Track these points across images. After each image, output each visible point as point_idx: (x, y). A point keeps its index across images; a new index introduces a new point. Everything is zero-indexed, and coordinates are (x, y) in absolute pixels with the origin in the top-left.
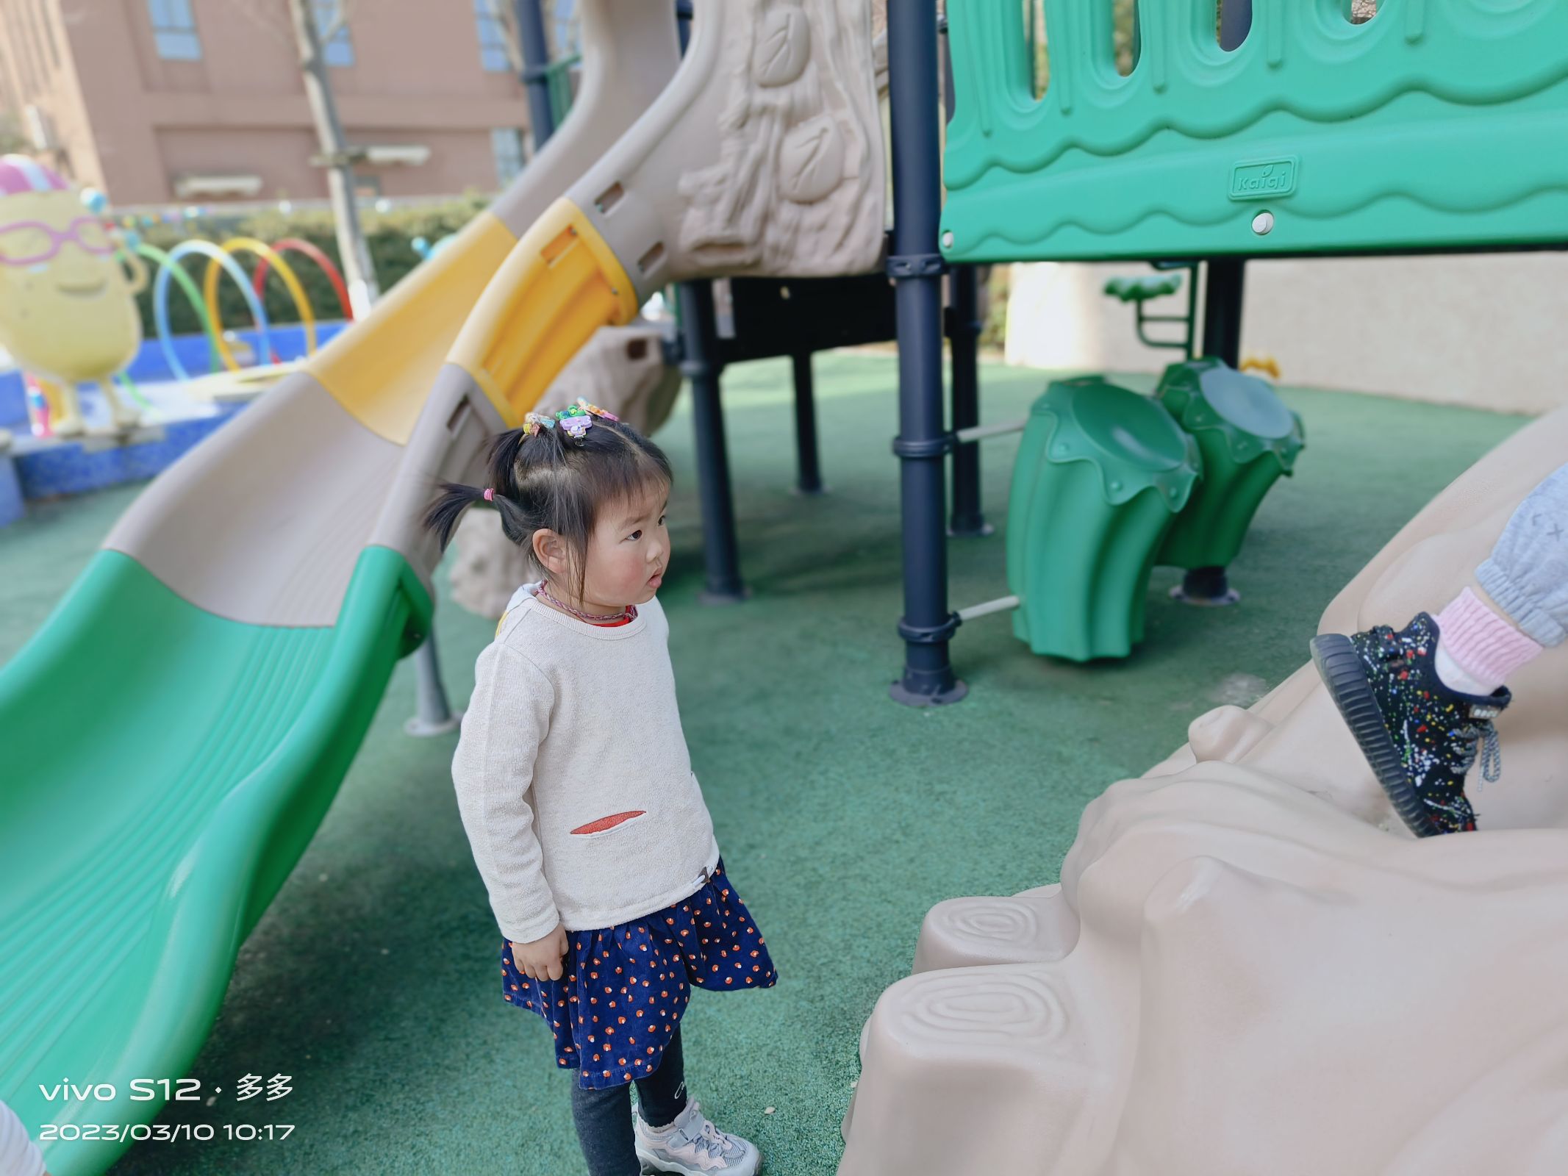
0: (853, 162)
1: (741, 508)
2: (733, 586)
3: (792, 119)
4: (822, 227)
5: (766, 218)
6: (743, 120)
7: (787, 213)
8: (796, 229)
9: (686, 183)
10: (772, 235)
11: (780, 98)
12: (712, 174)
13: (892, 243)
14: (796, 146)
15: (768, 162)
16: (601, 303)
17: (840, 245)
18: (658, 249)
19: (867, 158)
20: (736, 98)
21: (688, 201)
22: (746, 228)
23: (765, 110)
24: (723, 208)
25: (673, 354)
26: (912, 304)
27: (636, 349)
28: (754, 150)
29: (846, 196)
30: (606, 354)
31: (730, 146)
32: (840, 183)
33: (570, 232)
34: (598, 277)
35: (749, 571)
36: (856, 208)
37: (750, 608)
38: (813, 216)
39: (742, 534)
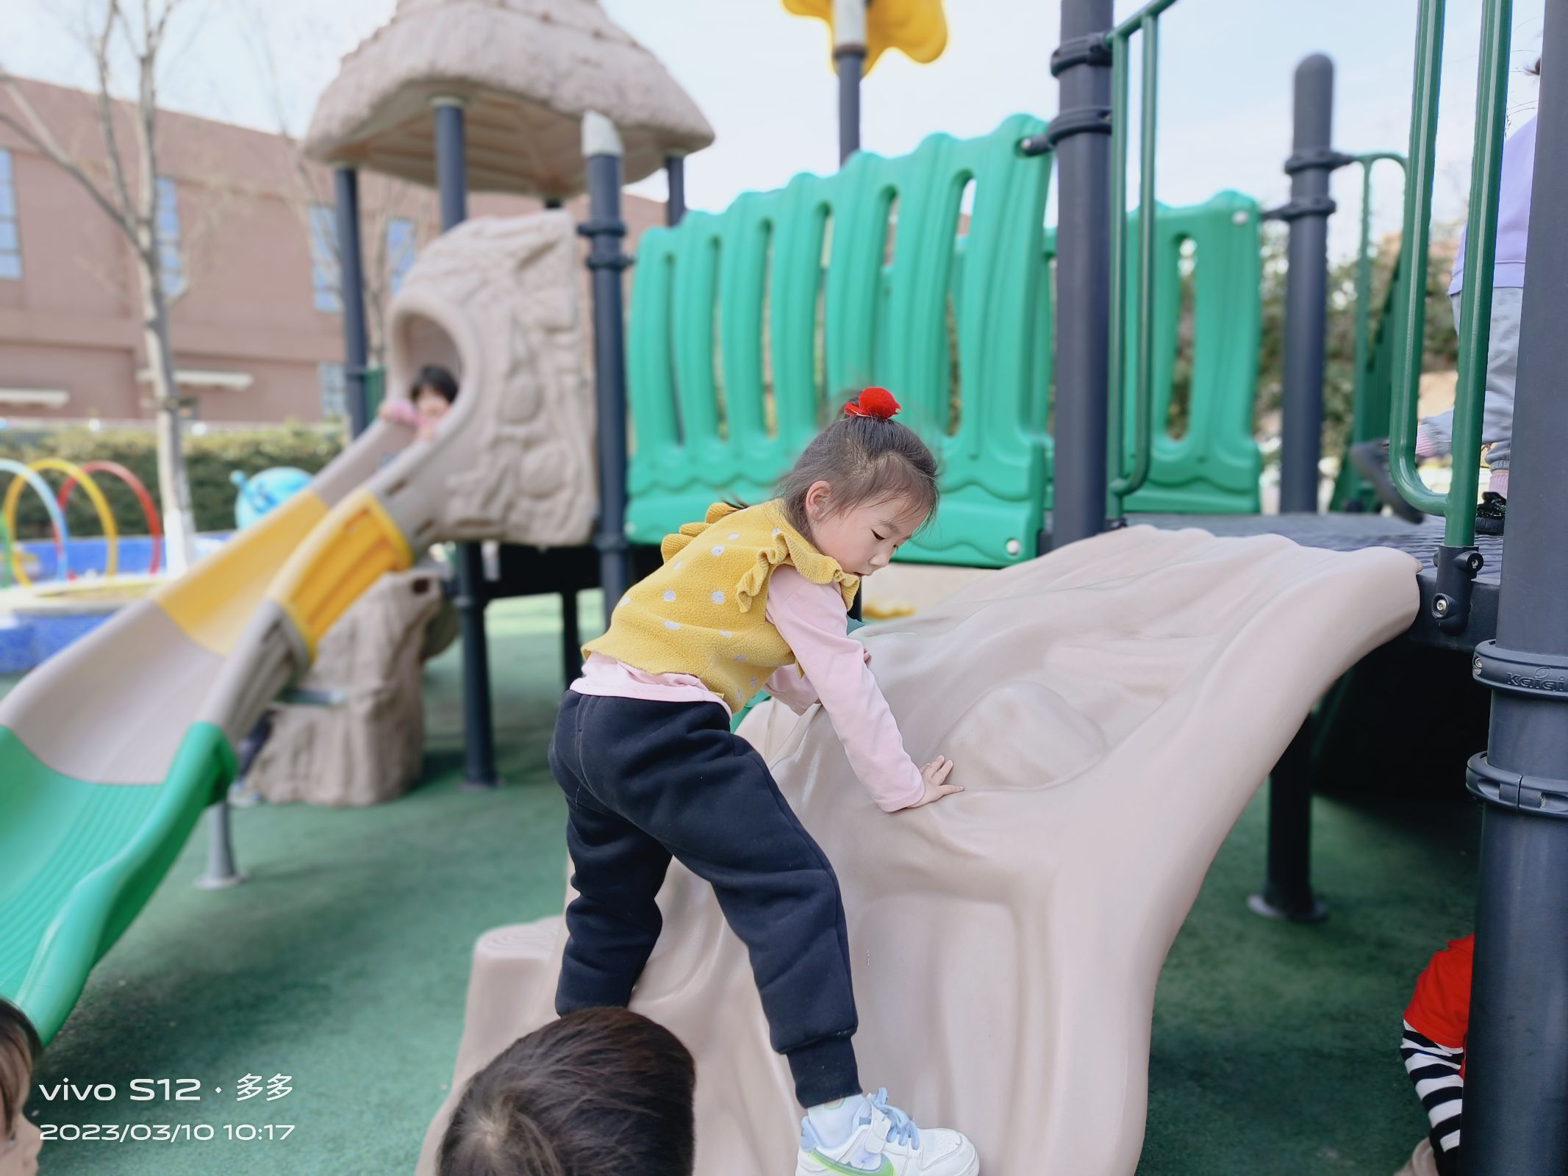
0: (569, 472)
1: (499, 718)
2: (489, 776)
3: (529, 444)
4: (549, 514)
5: (510, 506)
6: (497, 443)
7: (525, 504)
8: (531, 515)
9: (452, 481)
10: (515, 517)
11: (521, 431)
12: (470, 477)
13: (597, 527)
14: (532, 461)
15: (510, 471)
16: (385, 558)
17: (562, 525)
18: (428, 524)
19: (578, 474)
20: (489, 429)
21: (452, 493)
22: (495, 512)
23: (511, 439)
24: (477, 500)
25: (449, 590)
26: (611, 567)
27: (420, 586)
28: (503, 461)
29: (564, 496)
30: (395, 590)
31: (485, 459)
32: (560, 486)
33: (364, 513)
34: (383, 542)
35: (503, 766)
36: (571, 504)
37: (501, 795)
38: (543, 506)
39: (499, 738)
